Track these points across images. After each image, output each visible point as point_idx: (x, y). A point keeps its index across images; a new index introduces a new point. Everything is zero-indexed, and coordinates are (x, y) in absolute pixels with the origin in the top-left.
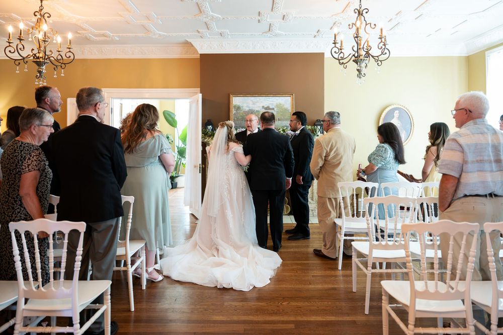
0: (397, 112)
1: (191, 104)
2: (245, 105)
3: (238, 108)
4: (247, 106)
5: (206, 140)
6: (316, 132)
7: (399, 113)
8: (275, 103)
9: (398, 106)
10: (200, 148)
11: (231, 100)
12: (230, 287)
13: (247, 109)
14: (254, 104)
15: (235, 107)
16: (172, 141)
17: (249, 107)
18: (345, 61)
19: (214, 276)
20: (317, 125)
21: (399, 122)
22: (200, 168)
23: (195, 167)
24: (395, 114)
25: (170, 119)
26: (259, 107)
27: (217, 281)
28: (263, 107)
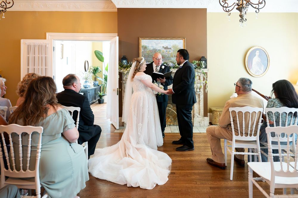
0: (258, 51)
1: (111, 44)
2: (150, 45)
3: (145, 48)
4: (152, 47)
5: (122, 71)
6: (202, 65)
7: (259, 52)
8: (172, 45)
9: (258, 48)
10: (118, 77)
11: (140, 41)
12: (137, 186)
13: (152, 48)
14: (157, 44)
15: (143, 47)
16: (101, 71)
17: (153, 47)
18: (230, 8)
19: (124, 177)
20: (202, 60)
21: (260, 59)
22: (117, 91)
23: (114, 90)
24: (256, 53)
25: (100, 56)
26: (160, 47)
27: (126, 181)
28: (163, 47)
